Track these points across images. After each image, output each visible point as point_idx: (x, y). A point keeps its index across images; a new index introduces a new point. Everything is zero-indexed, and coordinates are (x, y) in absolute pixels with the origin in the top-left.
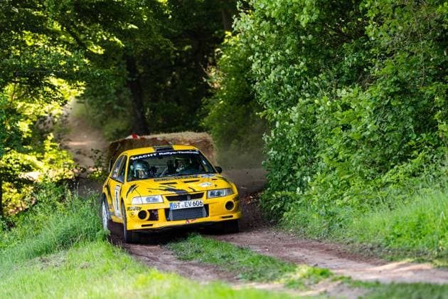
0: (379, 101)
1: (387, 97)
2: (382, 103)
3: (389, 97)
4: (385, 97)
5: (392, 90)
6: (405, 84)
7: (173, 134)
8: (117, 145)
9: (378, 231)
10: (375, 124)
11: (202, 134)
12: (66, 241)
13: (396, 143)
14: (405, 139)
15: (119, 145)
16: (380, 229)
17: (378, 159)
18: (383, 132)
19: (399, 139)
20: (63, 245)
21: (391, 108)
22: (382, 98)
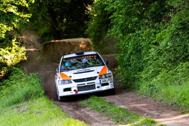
0: (173, 32)
1: (177, 30)
2: (175, 33)
3: (178, 30)
4: (176, 30)
5: (180, 27)
6: (185, 24)
7: (73, 39)
8: (47, 45)
9: (175, 96)
10: (171, 43)
11: (86, 39)
12: (27, 97)
13: (181, 52)
14: (185, 50)
15: (48, 45)
16: (175, 95)
17: (173, 59)
18: (175, 46)
19: (182, 50)
20: (26, 99)
21: (179, 36)
22: (175, 31)
